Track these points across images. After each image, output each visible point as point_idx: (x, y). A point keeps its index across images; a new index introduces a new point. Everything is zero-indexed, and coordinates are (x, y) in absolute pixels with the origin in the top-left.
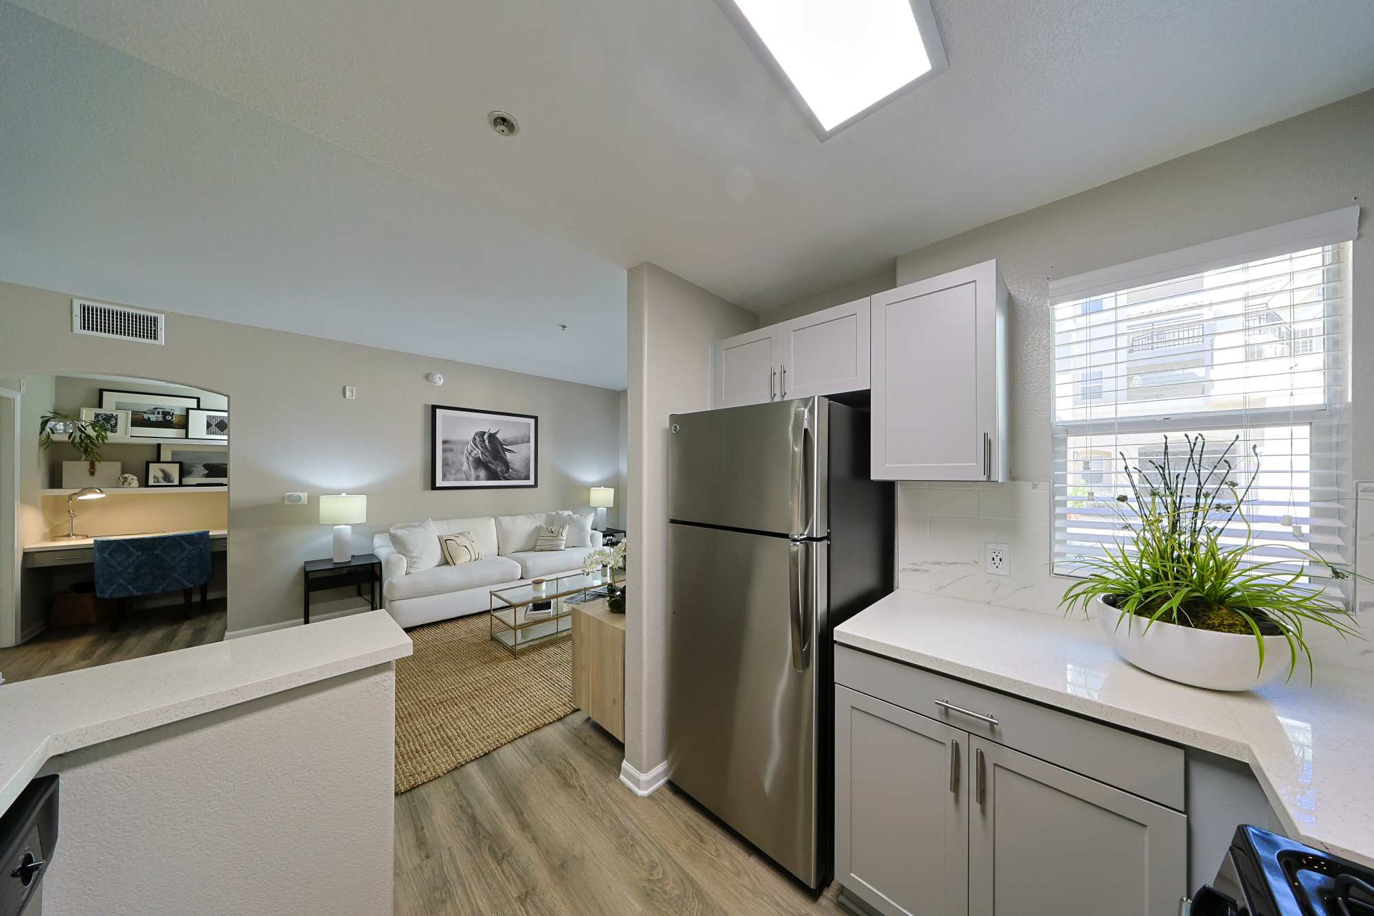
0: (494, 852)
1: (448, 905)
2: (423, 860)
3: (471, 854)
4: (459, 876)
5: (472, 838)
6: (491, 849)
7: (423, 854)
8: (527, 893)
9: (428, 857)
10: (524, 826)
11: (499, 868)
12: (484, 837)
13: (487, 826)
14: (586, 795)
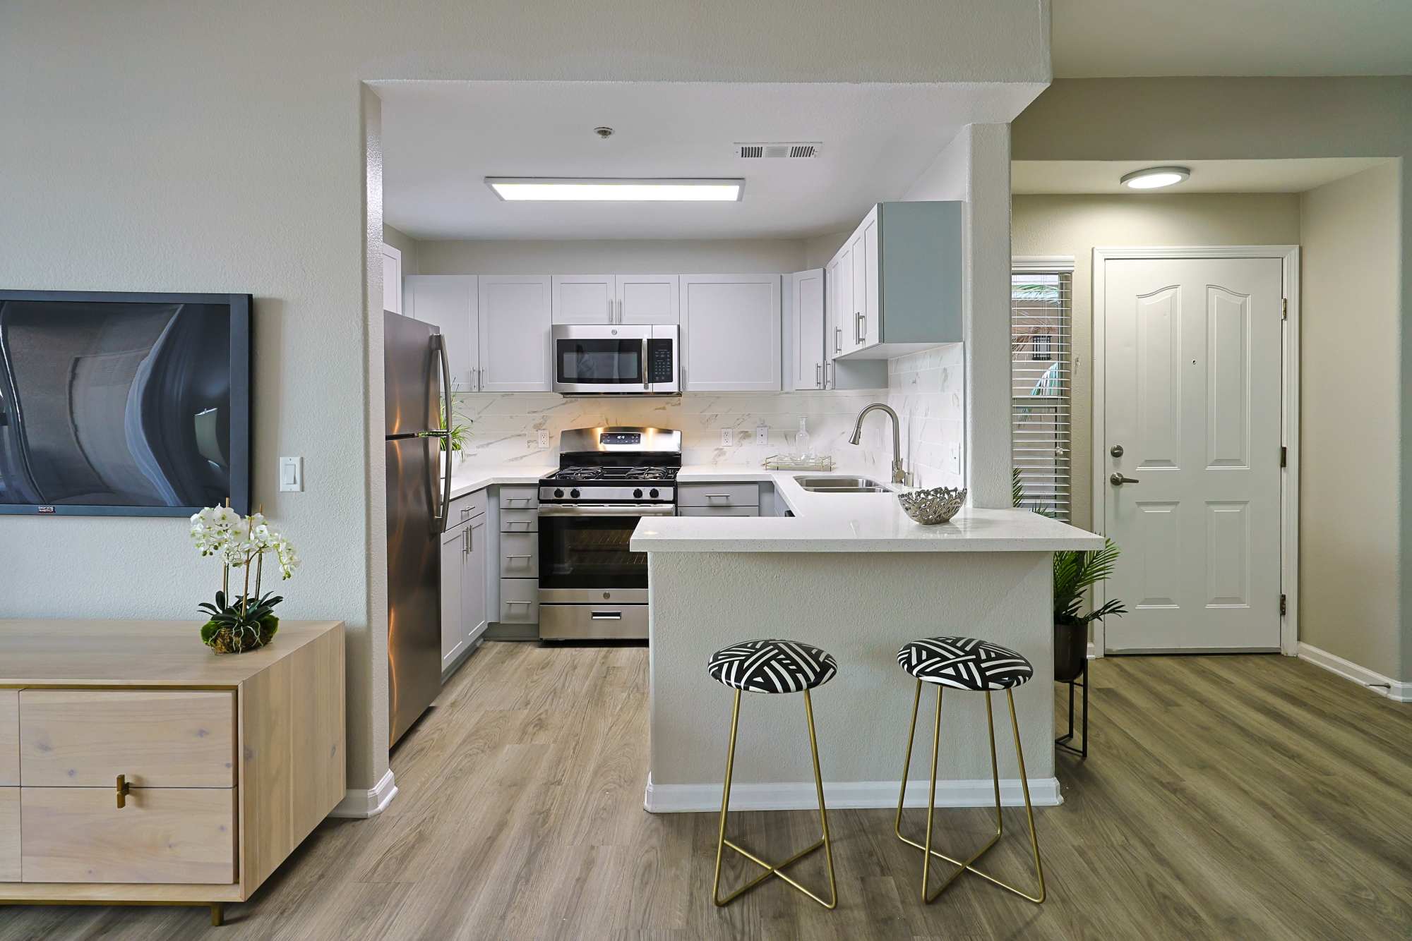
0: (544, 820)
1: (603, 805)
2: (598, 847)
3: (560, 829)
4: (582, 819)
5: (548, 842)
6: (544, 822)
7: (594, 853)
8: (552, 784)
9: (593, 847)
10: (502, 826)
11: (552, 808)
12: (539, 837)
13: (527, 843)
14: (425, 819)
